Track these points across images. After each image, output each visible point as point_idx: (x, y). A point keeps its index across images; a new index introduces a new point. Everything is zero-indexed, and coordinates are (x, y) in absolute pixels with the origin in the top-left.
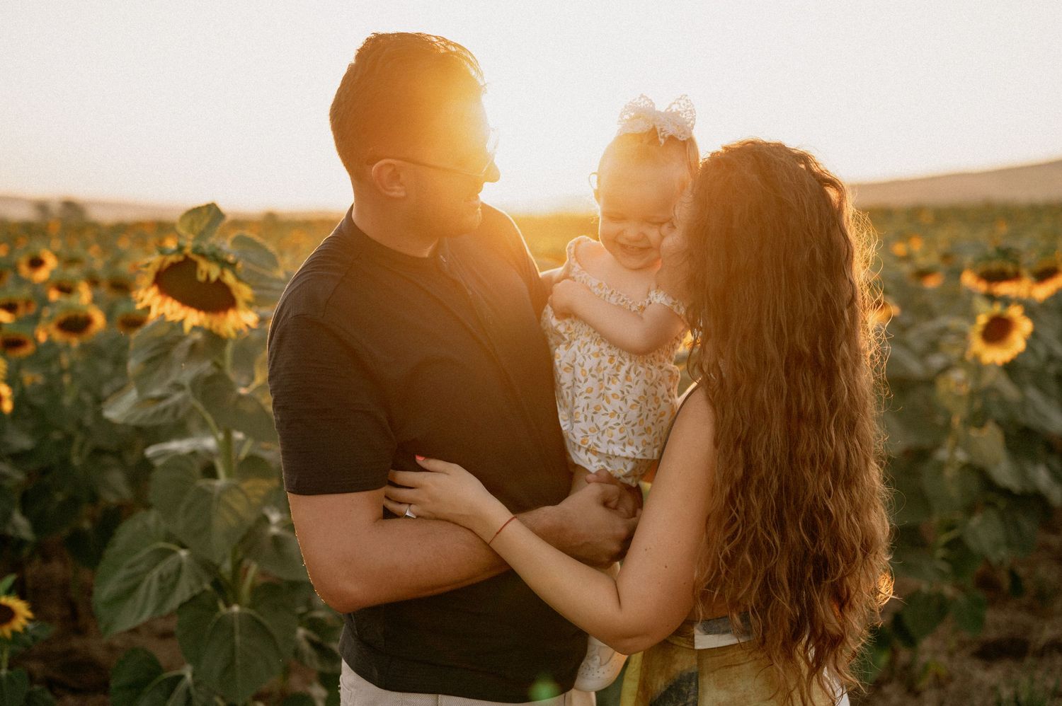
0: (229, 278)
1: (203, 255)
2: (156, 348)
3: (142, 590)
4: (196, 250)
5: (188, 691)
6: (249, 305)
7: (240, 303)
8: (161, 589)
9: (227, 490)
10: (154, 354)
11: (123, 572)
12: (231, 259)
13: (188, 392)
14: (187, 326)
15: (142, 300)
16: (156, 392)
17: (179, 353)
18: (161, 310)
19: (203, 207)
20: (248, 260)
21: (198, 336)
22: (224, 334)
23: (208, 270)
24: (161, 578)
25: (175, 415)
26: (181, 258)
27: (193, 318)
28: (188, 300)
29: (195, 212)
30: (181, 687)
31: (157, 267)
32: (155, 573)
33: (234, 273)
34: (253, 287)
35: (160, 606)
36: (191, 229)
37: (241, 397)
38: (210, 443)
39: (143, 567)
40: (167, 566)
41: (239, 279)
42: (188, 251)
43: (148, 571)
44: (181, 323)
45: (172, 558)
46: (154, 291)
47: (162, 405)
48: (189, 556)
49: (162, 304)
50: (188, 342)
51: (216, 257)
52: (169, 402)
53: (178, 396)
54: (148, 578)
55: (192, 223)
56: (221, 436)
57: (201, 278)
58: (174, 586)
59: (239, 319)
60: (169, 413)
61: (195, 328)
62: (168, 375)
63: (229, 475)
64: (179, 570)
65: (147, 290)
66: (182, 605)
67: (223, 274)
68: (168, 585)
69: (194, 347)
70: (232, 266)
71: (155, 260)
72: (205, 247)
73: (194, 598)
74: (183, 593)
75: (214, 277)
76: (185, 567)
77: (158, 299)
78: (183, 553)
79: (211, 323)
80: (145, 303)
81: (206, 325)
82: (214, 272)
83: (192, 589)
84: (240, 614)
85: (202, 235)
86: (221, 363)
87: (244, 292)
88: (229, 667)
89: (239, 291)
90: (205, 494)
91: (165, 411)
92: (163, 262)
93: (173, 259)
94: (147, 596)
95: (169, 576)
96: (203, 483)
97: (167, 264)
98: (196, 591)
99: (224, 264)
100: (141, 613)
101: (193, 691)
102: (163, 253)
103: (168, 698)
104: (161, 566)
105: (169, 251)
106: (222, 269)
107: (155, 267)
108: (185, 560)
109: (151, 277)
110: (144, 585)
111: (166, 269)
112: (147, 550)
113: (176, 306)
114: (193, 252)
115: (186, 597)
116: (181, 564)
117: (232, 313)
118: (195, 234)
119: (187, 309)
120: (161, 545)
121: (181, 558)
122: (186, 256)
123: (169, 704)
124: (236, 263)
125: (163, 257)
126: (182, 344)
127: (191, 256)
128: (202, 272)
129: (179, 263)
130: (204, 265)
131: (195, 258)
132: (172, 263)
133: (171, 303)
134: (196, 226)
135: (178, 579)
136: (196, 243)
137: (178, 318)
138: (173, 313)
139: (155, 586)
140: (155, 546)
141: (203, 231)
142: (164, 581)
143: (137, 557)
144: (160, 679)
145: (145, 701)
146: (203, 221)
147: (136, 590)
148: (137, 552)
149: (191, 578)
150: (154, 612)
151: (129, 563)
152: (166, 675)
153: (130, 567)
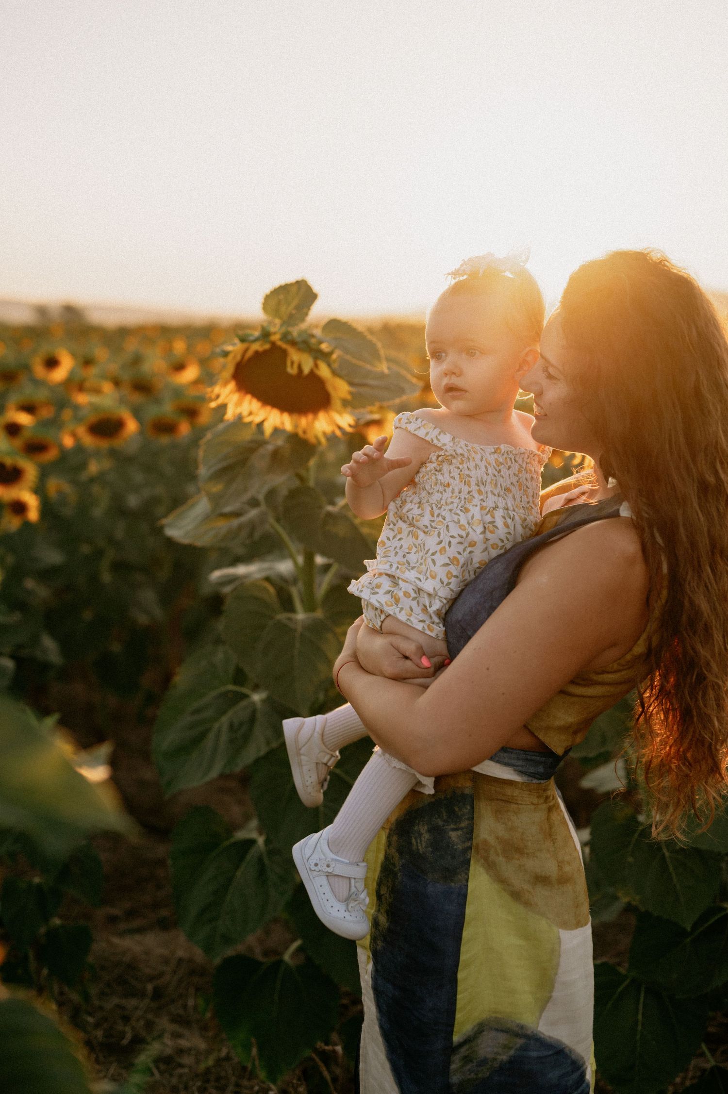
0: (324, 371)
1: (293, 343)
2: (230, 456)
3: (209, 742)
4: (285, 337)
5: (260, 859)
6: (345, 403)
7: (336, 402)
8: (232, 741)
11: (187, 719)
12: (324, 347)
13: (263, 507)
14: (268, 428)
15: (218, 396)
16: (228, 509)
17: (259, 461)
18: (238, 411)
19: (291, 285)
20: (346, 351)
21: (280, 442)
22: (313, 440)
23: (301, 361)
24: (231, 726)
25: (251, 535)
26: (267, 346)
27: (274, 419)
28: (268, 399)
29: (283, 290)
30: (253, 853)
31: (239, 358)
32: (225, 720)
33: (329, 365)
34: (351, 384)
35: (231, 761)
36: (278, 313)
37: (329, 515)
38: (285, 567)
39: (210, 713)
40: (238, 713)
41: (335, 373)
42: (275, 338)
43: (216, 718)
44: (260, 425)
45: (244, 703)
46: (232, 385)
47: (235, 522)
48: (264, 701)
49: (239, 403)
50: (270, 448)
51: (307, 345)
52: (243, 519)
53: (253, 513)
54: (216, 725)
55: (279, 303)
56: (300, 560)
57: (292, 371)
58: (246, 738)
59: (331, 421)
60: (244, 533)
61: (277, 434)
62: (246, 490)
63: (309, 609)
64: (252, 719)
65: (225, 384)
66: (257, 761)
67: (316, 366)
68: (240, 736)
69: (276, 455)
70: (326, 357)
71: (236, 349)
72: (295, 332)
74: (258, 746)
75: (306, 370)
76: (259, 715)
77: (236, 397)
78: (257, 697)
79: (296, 426)
80: (220, 401)
81: (290, 428)
82: (307, 364)
83: (268, 743)
85: (290, 320)
86: (304, 475)
87: (340, 389)
89: (335, 388)
90: (285, 629)
91: (240, 527)
92: (246, 350)
93: (256, 347)
94: (216, 748)
95: (241, 724)
96: (282, 616)
97: (250, 353)
99: (319, 355)
100: (209, 769)
101: (266, 861)
102: (243, 340)
103: (238, 867)
104: (230, 713)
105: (252, 338)
106: (316, 359)
107: (234, 357)
108: (259, 706)
109: (230, 369)
110: (211, 736)
111: (250, 360)
112: (214, 693)
113: (255, 405)
114: (281, 339)
115: (262, 753)
116: (254, 712)
117: (322, 415)
118: (281, 318)
119: (268, 408)
120: (231, 687)
121: (254, 703)
122: (273, 344)
123: (239, 874)
124: (331, 353)
125: (245, 345)
126: (261, 451)
127: (279, 343)
128: (292, 363)
129: (265, 352)
130: (295, 356)
131: (284, 346)
132: (257, 353)
133: (250, 403)
134: (283, 309)
135: (251, 729)
136: (284, 329)
137: (258, 419)
138: (251, 414)
139: (224, 738)
140: (223, 689)
141: (292, 315)
142: (234, 732)
143: (204, 701)
144: (227, 843)
145: (210, 869)
146: (291, 301)
147: (201, 742)
148: (202, 697)
149: (267, 728)
150: (225, 767)
151: (194, 708)
152: (233, 840)
153: (195, 712)
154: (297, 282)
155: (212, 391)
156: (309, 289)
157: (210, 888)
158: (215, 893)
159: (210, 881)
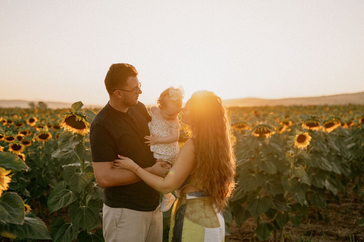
0: (84, 120)
1: (77, 114)
2: (65, 138)
3: (60, 201)
4: (75, 113)
5: (71, 227)
7: (87, 127)
8: (65, 201)
9: (82, 175)
10: (64, 140)
11: (55, 196)
12: (84, 116)
13: (73, 150)
14: (73, 133)
15: (62, 126)
16: (65, 150)
17: (71, 139)
18: (67, 129)
19: (78, 103)
20: (89, 116)
22: (83, 135)
23: (79, 118)
24: (65, 197)
25: (70, 156)
26: (72, 115)
27: (74, 131)
28: (73, 126)
29: (76, 103)
30: (70, 226)
31: (66, 118)
32: (64, 197)
33: (85, 119)
35: (65, 205)
36: (75, 108)
37: (86, 151)
38: (79, 164)
39: (60, 195)
40: (67, 195)
41: (86, 121)
42: (73, 113)
43: (62, 196)
45: (68, 193)
46: (65, 123)
47: (67, 153)
48: (72, 192)
50: (74, 137)
51: (80, 115)
52: (68, 152)
53: (71, 151)
54: (62, 198)
57: (77, 120)
58: (68, 200)
59: (86, 131)
60: (68, 155)
61: (75, 134)
62: (68, 145)
63: (83, 172)
64: (70, 196)
65: (63, 123)
66: (70, 204)
67: (82, 120)
68: (67, 200)
70: (85, 117)
71: (66, 116)
72: (78, 112)
73: (73, 203)
74: (70, 201)
75: (80, 120)
76: (71, 195)
77: (66, 126)
78: (71, 192)
79: (79, 132)
80: (62, 127)
81: (78, 133)
82: (80, 119)
83: (73, 201)
84: (85, 207)
85: (77, 110)
86: (82, 142)
88: (82, 220)
89: (86, 124)
90: (77, 176)
91: (67, 154)
92: (67, 116)
93: (70, 115)
94: (61, 202)
95: (67, 197)
96: (76, 173)
98: (74, 201)
99: (83, 117)
100: (60, 206)
101: (73, 228)
102: (67, 114)
103: (66, 230)
104: (65, 195)
105: (69, 113)
106: (82, 118)
107: (65, 118)
108: (71, 193)
109: (64, 120)
110: (61, 200)
111: (68, 118)
112: (62, 191)
113: (70, 127)
114: (74, 114)
115: (71, 203)
116: (70, 194)
117: (84, 129)
118: (75, 109)
119: (73, 128)
120: (65, 190)
121: (70, 193)
122: (73, 115)
123: (66, 231)
124: (86, 117)
125: (67, 115)
126: (72, 137)
127: (74, 115)
128: (77, 119)
129: (71, 116)
130: (77, 117)
131: (75, 115)
132: (70, 116)
133: (69, 127)
134: (76, 107)
136: (76, 111)
137: (71, 131)
138: (69, 129)
139: (63, 200)
140: (64, 190)
141: (78, 109)
142: (66, 199)
143: (60, 193)
144: (64, 225)
145: (60, 230)
146: (78, 106)
147: (58, 201)
148: (59, 192)
149: (73, 198)
150: (63, 206)
151: (57, 194)
152: (66, 224)
153: (57, 195)
154: (79, 102)
155: (61, 124)
156: (82, 103)
157: (60, 234)
158: (61, 235)
159: (60, 232)
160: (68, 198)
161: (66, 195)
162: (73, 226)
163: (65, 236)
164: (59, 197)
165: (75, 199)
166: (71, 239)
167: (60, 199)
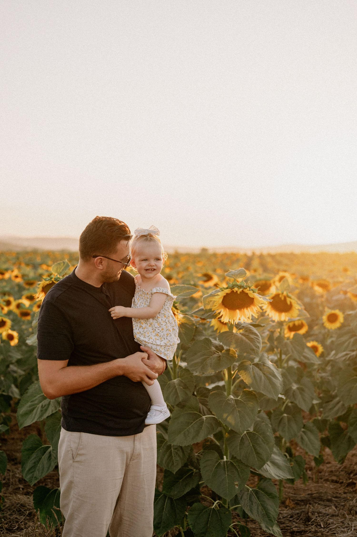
3: (35, 411)
5: (50, 452)
8: (41, 411)
11: (29, 404)
24: (42, 406)
26: (51, 282)
29: (59, 264)
30: (49, 450)
31: (43, 286)
32: (41, 404)
35: (40, 417)
36: (56, 271)
39: (36, 402)
42: (53, 279)
43: (38, 404)
46: (42, 294)
54: (38, 406)
55: (57, 269)
58: (46, 410)
64: (49, 404)
65: (40, 294)
66: (48, 417)
68: (45, 409)
73: (52, 415)
74: (49, 412)
76: (52, 403)
80: (39, 299)
83: (52, 412)
92: (45, 283)
93: (48, 282)
94: (36, 413)
95: (45, 406)
98: (54, 412)
100: (33, 419)
101: (52, 453)
102: (45, 280)
103: (43, 455)
104: (42, 402)
105: (47, 279)
109: (41, 289)
111: (46, 286)
112: (39, 396)
118: (57, 273)
123: (43, 457)
127: (54, 281)
132: (48, 284)
134: (59, 270)
135: (48, 407)
136: (57, 277)
139: (39, 409)
141: (61, 272)
142: (43, 408)
143: (35, 398)
144: (41, 447)
145: (34, 456)
146: (62, 267)
147: (33, 411)
148: (35, 396)
149: (53, 407)
150: (38, 419)
151: (31, 400)
152: (43, 446)
153: (32, 402)
155: (36, 296)
156: (67, 264)
157: (33, 461)
158: (34, 463)
159: (33, 459)
160: (45, 408)
161: (44, 402)
162: (53, 450)
163: (40, 465)
164: (33, 405)
165: (56, 409)
166: (48, 470)
167: (36, 407)
